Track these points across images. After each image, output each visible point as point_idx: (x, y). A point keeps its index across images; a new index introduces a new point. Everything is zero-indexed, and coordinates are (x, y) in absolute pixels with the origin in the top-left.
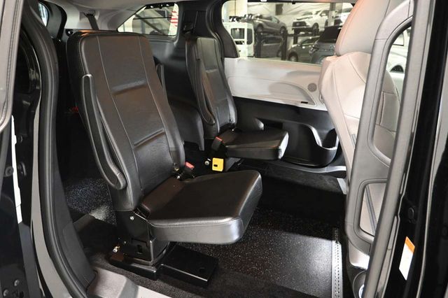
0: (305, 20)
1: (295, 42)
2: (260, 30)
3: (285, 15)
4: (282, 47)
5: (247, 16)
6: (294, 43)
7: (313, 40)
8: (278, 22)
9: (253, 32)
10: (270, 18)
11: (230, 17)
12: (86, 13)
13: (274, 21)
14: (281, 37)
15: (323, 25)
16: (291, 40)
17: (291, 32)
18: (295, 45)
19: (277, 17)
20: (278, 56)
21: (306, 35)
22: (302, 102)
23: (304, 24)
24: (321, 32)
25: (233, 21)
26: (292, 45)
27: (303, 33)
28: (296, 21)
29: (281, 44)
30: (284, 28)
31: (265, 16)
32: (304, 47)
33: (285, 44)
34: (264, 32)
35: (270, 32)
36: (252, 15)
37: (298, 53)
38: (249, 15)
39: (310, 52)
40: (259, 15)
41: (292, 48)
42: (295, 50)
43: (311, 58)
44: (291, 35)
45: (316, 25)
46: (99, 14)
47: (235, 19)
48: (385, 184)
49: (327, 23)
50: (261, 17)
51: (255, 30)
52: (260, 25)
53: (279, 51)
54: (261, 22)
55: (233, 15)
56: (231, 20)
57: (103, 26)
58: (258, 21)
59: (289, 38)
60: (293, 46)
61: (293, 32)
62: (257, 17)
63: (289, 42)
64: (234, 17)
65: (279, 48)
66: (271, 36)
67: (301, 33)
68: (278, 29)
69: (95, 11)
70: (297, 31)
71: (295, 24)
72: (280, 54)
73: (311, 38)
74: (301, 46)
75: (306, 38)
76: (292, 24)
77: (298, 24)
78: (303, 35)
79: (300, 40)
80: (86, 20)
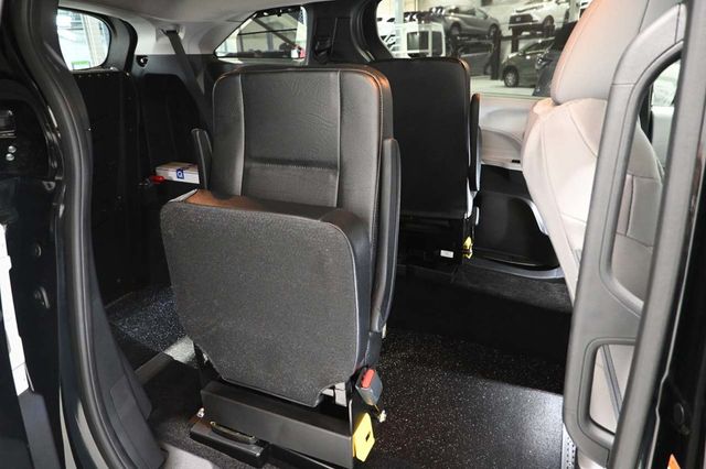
0: (531, 12)
1: (515, 49)
2: (455, 32)
3: (497, 4)
4: (492, 58)
5: (434, 10)
6: (512, 52)
7: (543, 45)
8: (486, 17)
9: (444, 36)
10: (472, 12)
11: (406, 14)
12: (165, 30)
13: (479, 15)
14: (491, 42)
15: (562, 19)
16: (508, 46)
17: (507, 32)
18: (514, 54)
19: (483, 9)
20: (485, 73)
21: (533, 36)
22: (514, 161)
23: (528, 18)
24: (558, 30)
25: (411, 20)
26: (508, 54)
27: (528, 33)
28: (515, 14)
29: (489, 54)
30: (496, 26)
31: (464, 9)
32: (528, 57)
33: (498, 53)
34: (461, 35)
35: (472, 35)
36: (442, 8)
37: (518, 67)
38: (437, 8)
39: (537, 67)
40: (453, 8)
41: (509, 60)
42: (513, 63)
43: (538, 76)
44: (508, 38)
45: (550, 18)
46: (184, 30)
47: (414, 17)
48: (633, 348)
49: (567, 15)
50: (457, 10)
51: (448, 33)
52: (456, 25)
53: (487, 65)
54: (457, 19)
55: (412, 10)
56: (408, 18)
57: (192, 49)
58: (452, 18)
59: (503, 43)
60: (511, 56)
61: (510, 33)
62: (450, 11)
63: (504, 50)
64: (414, 13)
65: (486, 60)
66: (474, 41)
67: (525, 33)
68: (486, 30)
69: (177, 26)
70: (517, 31)
71: (513, 20)
72: (489, 70)
73: (540, 41)
74: (525, 55)
75: (532, 41)
76: (508, 20)
77: (518, 20)
78: (527, 37)
79: (522, 45)
80: (166, 40)
